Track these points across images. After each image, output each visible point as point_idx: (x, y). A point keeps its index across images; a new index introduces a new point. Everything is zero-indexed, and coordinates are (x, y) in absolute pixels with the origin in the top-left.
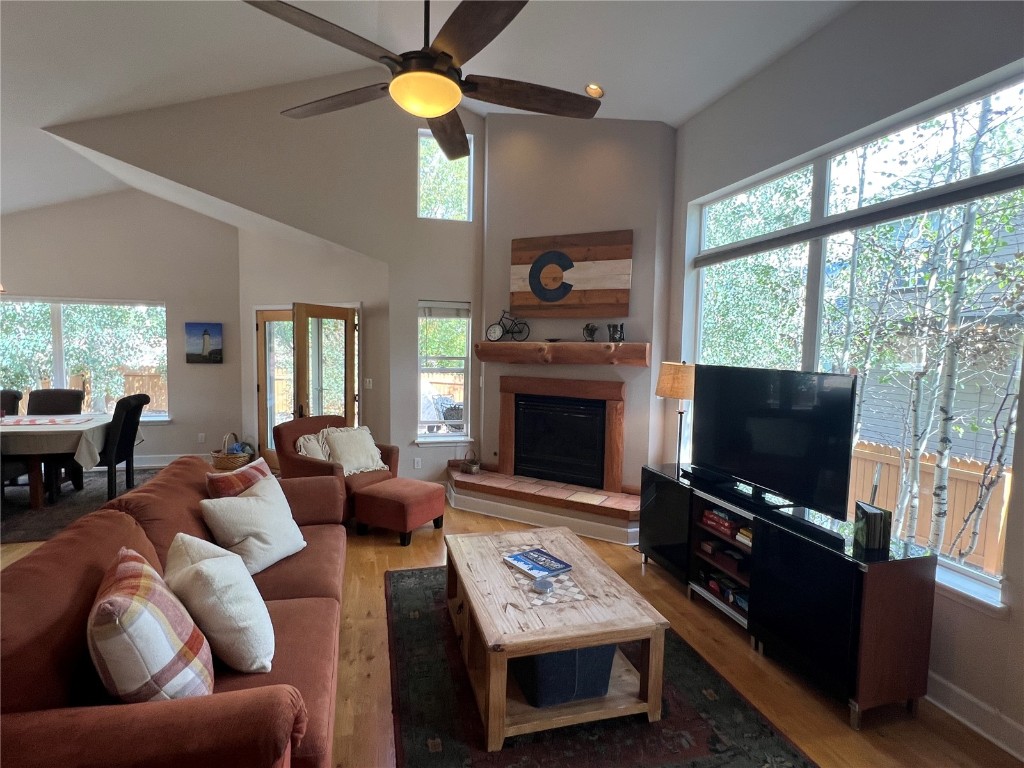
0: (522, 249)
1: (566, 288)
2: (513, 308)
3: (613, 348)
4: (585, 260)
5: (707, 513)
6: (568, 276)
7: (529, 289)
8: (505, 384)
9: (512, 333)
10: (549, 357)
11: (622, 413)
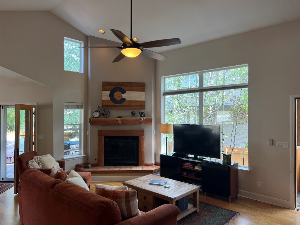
0: (106, 85)
1: (124, 100)
2: (103, 106)
3: (142, 119)
4: (130, 91)
5: (184, 164)
6: (124, 96)
7: (110, 100)
8: (100, 133)
9: (103, 114)
10: (120, 123)
11: (144, 140)
